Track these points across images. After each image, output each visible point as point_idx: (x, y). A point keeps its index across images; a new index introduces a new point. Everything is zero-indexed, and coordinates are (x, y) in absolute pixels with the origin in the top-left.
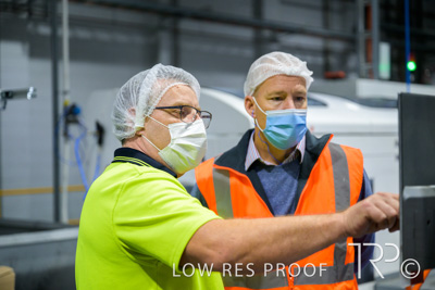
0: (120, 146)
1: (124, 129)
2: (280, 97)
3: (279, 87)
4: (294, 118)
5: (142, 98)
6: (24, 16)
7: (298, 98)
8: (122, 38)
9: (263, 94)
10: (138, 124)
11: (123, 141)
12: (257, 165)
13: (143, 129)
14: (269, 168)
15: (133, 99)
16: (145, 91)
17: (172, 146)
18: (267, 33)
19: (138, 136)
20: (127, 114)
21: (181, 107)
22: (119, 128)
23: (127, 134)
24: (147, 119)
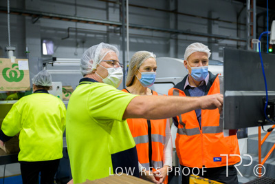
0: (83, 77)
1: (87, 69)
2: (197, 62)
3: (197, 57)
4: (202, 70)
5: (96, 56)
6: (119, 34)
7: (204, 62)
8: (155, 42)
9: (190, 60)
10: (94, 67)
11: (85, 75)
12: (188, 87)
13: (96, 70)
14: (193, 88)
15: (92, 56)
16: (97, 53)
17: (109, 78)
18: (213, 39)
19: (93, 73)
20: (88, 63)
21: (114, 61)
22: (84, 69)
23: (88, 72)
24: (98, 66)
